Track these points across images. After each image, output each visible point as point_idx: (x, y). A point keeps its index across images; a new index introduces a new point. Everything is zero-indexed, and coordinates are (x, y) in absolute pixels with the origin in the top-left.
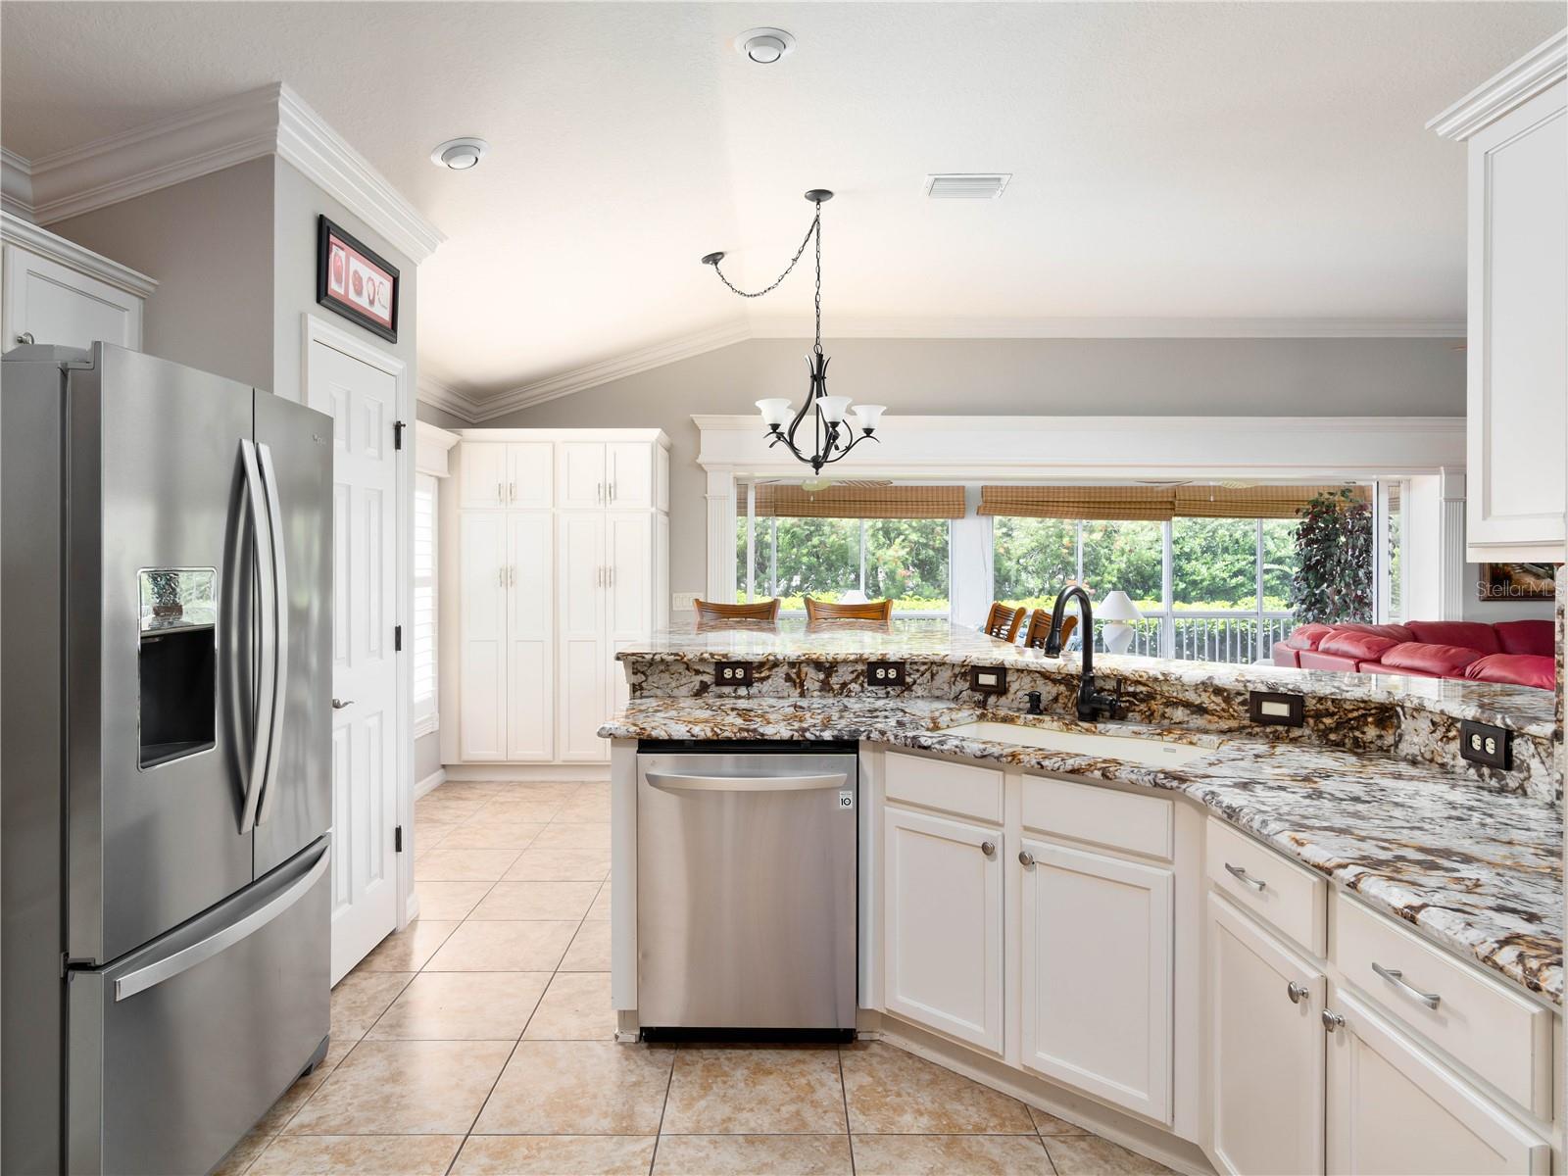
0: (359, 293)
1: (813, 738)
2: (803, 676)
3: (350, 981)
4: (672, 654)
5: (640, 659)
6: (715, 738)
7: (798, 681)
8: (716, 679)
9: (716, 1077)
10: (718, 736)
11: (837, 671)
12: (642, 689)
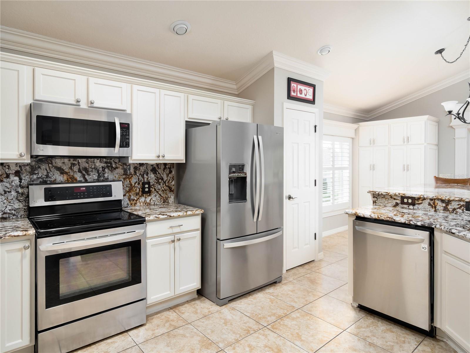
0: (301, 93)
1: (413, 224)
2: (436, 204)
3: (297, 268)
4: (385, 192)
5: (374, 193)
6: (378, 219)
7: (434, 206)
8: (401, 202)
9: (374, 325)
10: (379, 218)
11: (451, 204)
12: (376, 203)
